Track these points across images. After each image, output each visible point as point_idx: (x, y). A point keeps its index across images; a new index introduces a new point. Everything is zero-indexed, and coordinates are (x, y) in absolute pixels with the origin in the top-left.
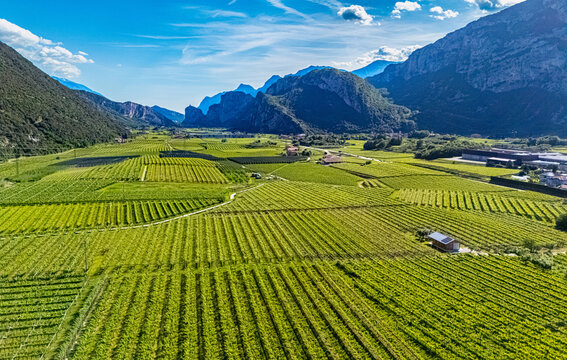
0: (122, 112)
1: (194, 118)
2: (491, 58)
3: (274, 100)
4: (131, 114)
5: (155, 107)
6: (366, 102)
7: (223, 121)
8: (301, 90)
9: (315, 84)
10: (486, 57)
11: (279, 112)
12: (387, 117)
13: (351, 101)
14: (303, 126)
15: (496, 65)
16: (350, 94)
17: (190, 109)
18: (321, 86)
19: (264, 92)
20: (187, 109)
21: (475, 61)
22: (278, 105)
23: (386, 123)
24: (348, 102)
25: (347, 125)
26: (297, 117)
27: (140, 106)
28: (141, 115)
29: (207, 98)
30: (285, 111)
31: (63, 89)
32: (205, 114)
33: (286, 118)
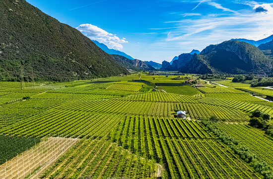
0: (133, 64)
1: (166, 67)
3: (201, 58)
4: (137, 65)
5: (151, 61)
6: (251, 57)
8: (216, 52)
9: (224, 49)
11: (202, 63)
13: (242, 57)
14: (213, 70)
16: (242, 54)
17: (164, 62)
18: (227, 50)
22: (202, 60)
23: (262, 69)
24: (240, 58)
25: (238, 70)
26: (211, 65)
27: (140, 61)
28: (141, 65)
29: (176, 57)
30: (205, 62)
31: (105, 54)
32: (171, 64)
33: (205, 66)
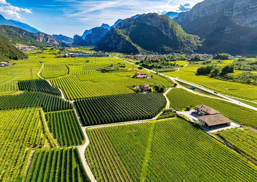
0: (36, 38)
1: (78, 41)
2: (248, 6)
3: (120, 32)
4: (41, 40)
6: (176, 33)
7: (93, 43)
8: (136, 26)
9: (144, 22)
10: (245, 6)
11: (124, 39)
12: (188, 43)
13: (167, 32)
14: (139, 48)
15: (252, 10)
16: (166, 28)
17: (76, 36)
18: (148, 23)
19: (115, 27)
20: (74, 37)
21: (237, 8)
22: (123, 35)
24: (165, 33)
26: (134, 42)
27: (46, 35)
28: (47, 40)
29: (86, 30)
30: (127, 38)
32: (84, 39)
